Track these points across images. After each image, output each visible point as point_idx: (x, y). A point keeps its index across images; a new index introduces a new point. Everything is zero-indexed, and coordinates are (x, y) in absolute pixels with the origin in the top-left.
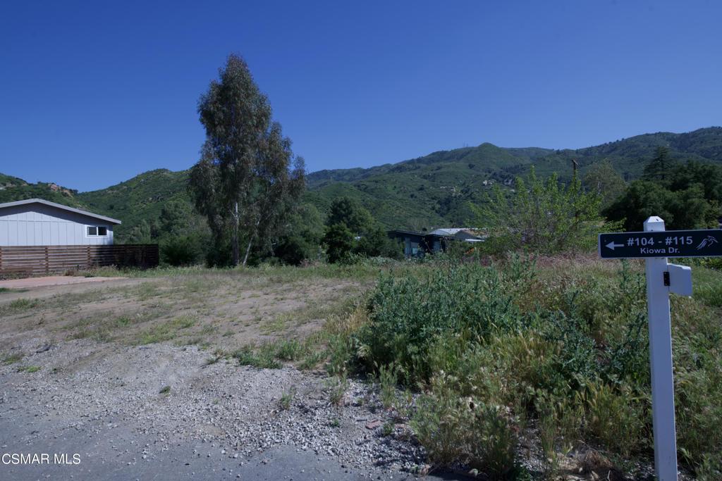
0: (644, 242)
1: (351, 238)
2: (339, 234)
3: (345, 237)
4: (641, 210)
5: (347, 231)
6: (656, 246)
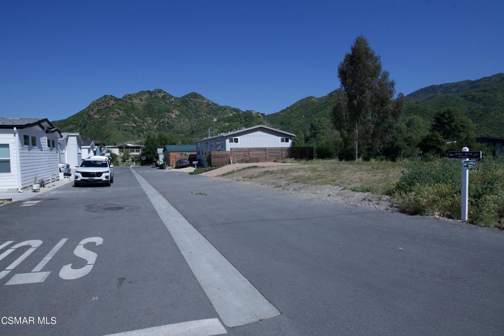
0: (460, 154)
2: (433, 140)
3: (438, 142)
5: (440, 138)
6: (462, 156)
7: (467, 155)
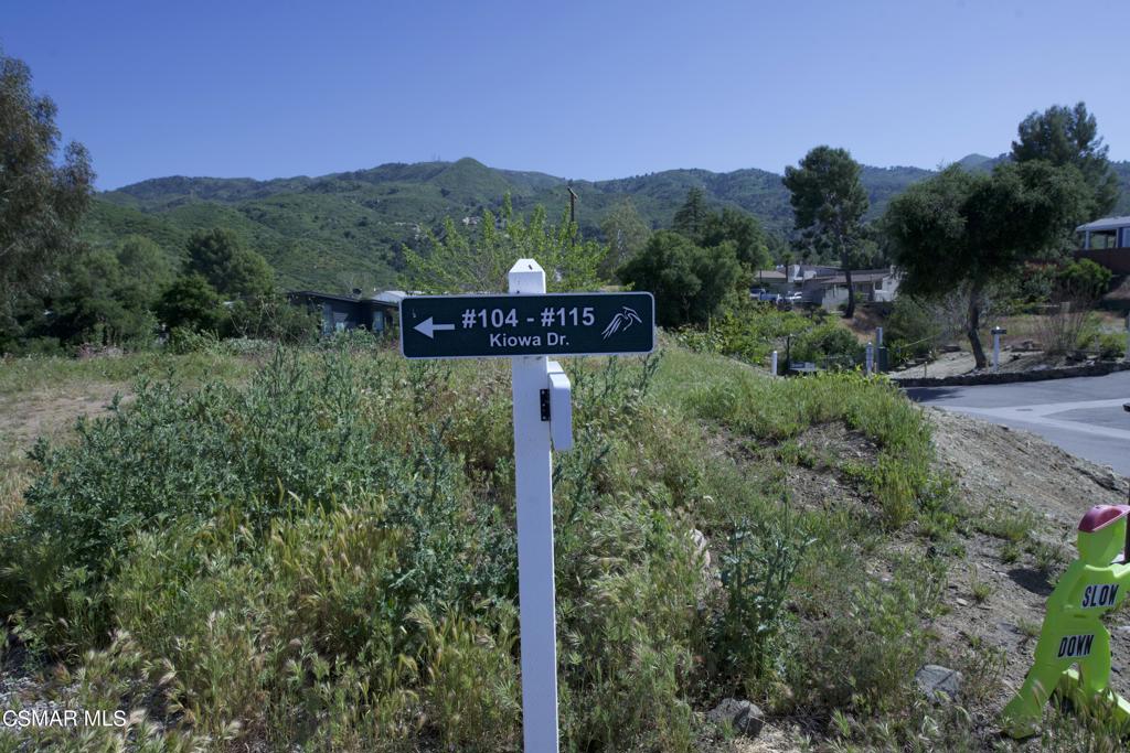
0: (499, 318)
1: (216, 302)
2: (191, 296)
3: (205, 301)
4: (663, 272)
5: (209, 291)
6: (522, 330)
7: (556, 326)
